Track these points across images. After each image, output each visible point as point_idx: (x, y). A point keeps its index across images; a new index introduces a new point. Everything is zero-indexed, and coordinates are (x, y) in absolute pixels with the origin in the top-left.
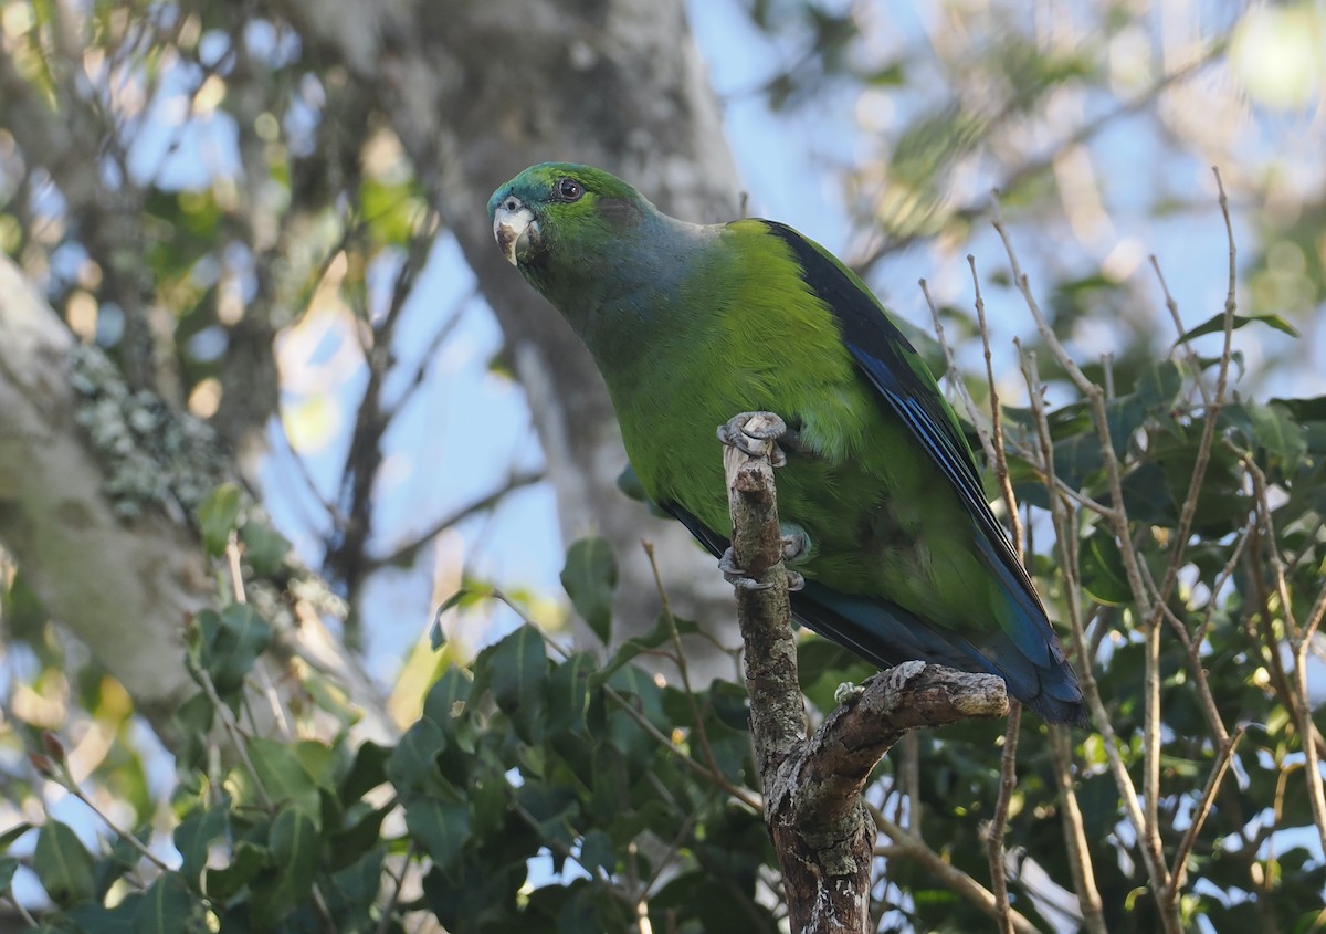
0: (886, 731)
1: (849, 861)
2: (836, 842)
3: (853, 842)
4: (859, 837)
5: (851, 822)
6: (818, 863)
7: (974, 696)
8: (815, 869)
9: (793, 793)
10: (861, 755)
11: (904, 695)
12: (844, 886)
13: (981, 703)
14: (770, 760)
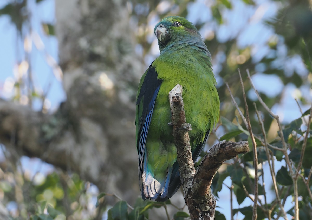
0: (216, 163)
1: (208, 207)
2: (204, 202)
3: (209, 202)
4: (211, 201)
5: (208, 196)
6: (199, 208)
7: (239, 146)
8: (199, 210)
9: (191, 187)
10: (209, 172)
11: (220, 150)
12: (207, 214)
13: (241, 148)
14: (185, 180)
